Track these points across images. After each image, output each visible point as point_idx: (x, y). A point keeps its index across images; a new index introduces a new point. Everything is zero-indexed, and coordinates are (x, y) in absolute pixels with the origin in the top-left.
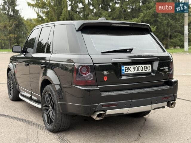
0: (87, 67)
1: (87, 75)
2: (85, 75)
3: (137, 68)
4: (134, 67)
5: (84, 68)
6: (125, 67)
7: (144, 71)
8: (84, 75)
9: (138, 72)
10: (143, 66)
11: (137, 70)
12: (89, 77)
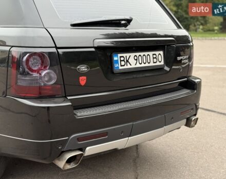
0: (41, 55)
1: (43, 74)
2: (38, 73)
3: (140, 57)
4: (135, 56)
5: (34, 59)
6: (120, 55)
7: (152, 64)
8: (35, 74)
9: (143, 65)
10: (151, 53)
11: (140, 62)
12: (46, 79)
